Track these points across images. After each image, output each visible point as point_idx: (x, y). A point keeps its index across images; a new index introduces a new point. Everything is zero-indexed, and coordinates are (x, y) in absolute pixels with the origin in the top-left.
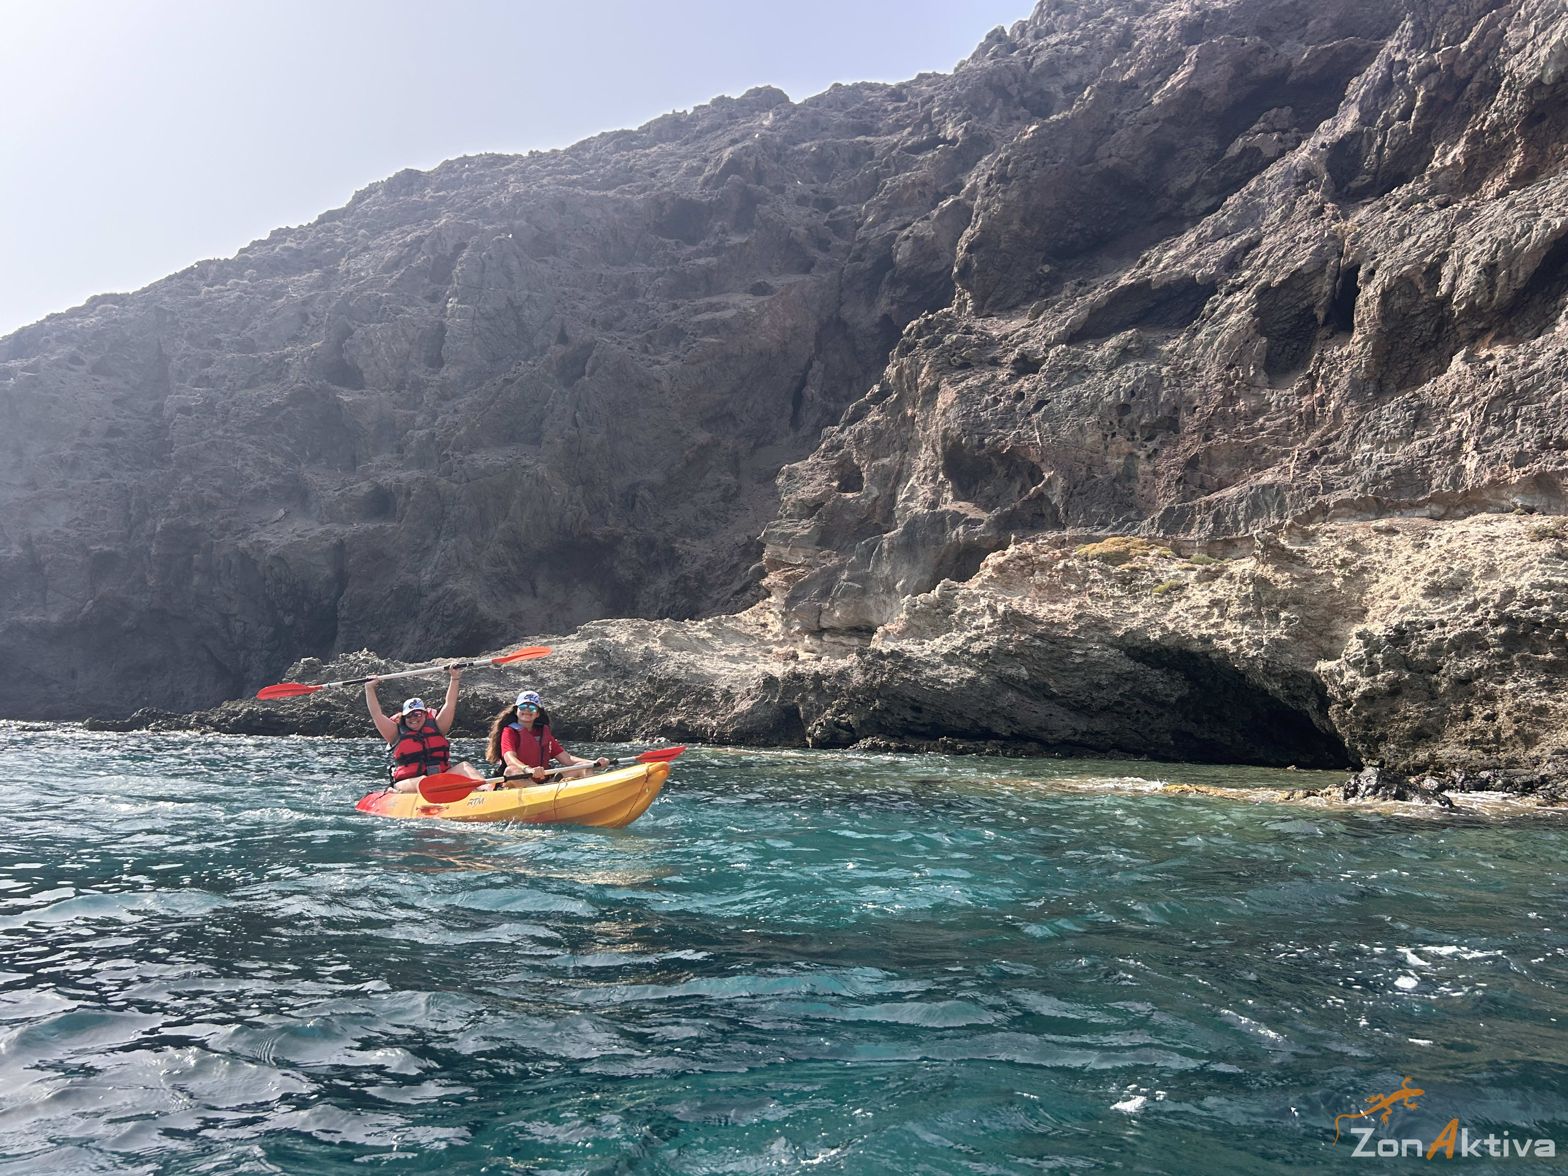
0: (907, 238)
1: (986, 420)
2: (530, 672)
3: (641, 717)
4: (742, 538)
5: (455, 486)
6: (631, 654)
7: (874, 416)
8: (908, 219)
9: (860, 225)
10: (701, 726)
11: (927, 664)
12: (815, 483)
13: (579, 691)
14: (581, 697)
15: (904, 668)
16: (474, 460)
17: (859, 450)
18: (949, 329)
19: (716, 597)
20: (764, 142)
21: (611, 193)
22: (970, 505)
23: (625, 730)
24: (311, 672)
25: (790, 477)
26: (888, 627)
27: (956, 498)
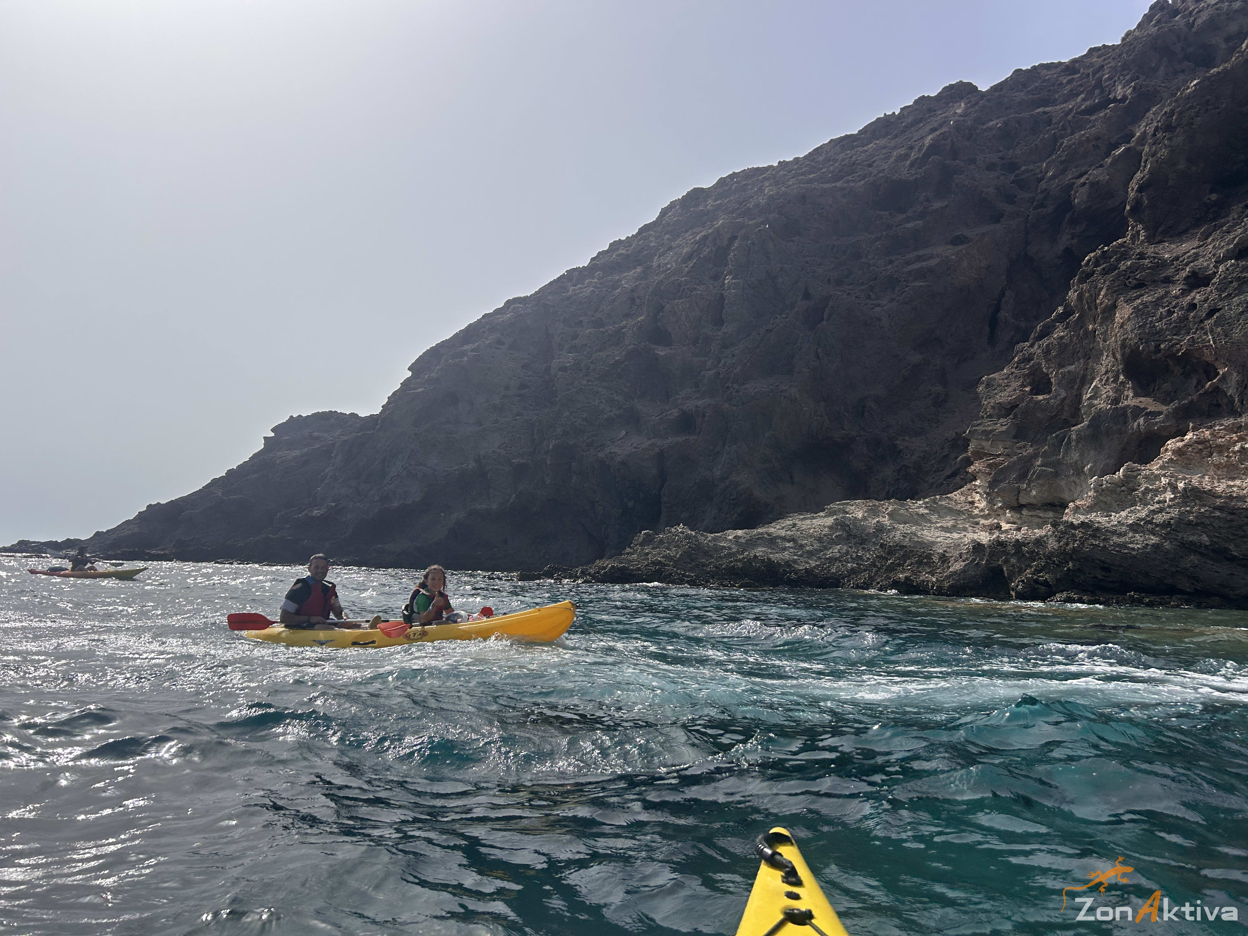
0: (1084, 184)
1: (1161, 329)
2: (792, 540)
3: (876, 574)
4: (950, 434)
5: (735, 408)
6: (866, 526)
7: (1059, 333)
8: (1084, 169)
9: (1042, 179)
10: (923, 581)
11: (1114, 533)
12: (1011, 389)
13: (829, 554)
14: (830, 558)
15: (1094, 536)
16: (746, 389)
17: (1048, 361)
18: (1124, 256)
19: (931, 481)
20: (958, 127)
21: (839, 184)
22: (1150, 400)
23: (864, 583)
24: (648, 540)
25: (988, 385)
26: (1078, 503)
27: (1136, 395)
